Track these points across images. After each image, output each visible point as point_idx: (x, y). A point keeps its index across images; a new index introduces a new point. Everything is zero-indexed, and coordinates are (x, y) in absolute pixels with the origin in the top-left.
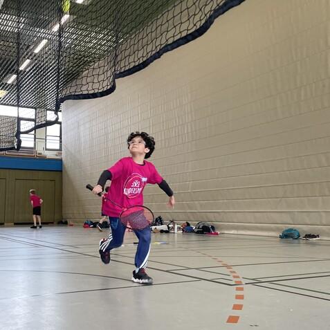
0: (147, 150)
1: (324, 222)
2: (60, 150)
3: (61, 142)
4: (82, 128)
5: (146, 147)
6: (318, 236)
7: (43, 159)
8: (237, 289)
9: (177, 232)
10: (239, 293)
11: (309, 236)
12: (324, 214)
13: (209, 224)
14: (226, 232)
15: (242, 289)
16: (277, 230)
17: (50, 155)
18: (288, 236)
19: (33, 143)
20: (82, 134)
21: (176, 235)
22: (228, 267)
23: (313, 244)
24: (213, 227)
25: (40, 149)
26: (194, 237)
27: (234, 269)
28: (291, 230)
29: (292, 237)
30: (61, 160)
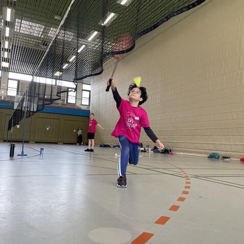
0: (141, 100)
1: (233, 150)
2: (89, 105)
3: (90, 101)
4: (101, 94)
5: (141, 97)
6: (230, 158)
7: (79, 110)
8: (186, 179)
9: (151, 152)
10: (188, 181)
11: (224, 157)
12: (233, 146)
13: (169, 149)
14: (177, 153)
15: (189, 179)
16: (206, 153)
17: (83, 108)
18: (213, 157)
19: (75, 101)
20: (101, 97)
21: (150, 153)
22: (180, 169)
23: (227, 162)
24: (170, 151)
25: (78, 104)
26: (160, 155)
27: (184, 170)
28: (214, 154)
29: (215, 158)
30: (89, 111)
